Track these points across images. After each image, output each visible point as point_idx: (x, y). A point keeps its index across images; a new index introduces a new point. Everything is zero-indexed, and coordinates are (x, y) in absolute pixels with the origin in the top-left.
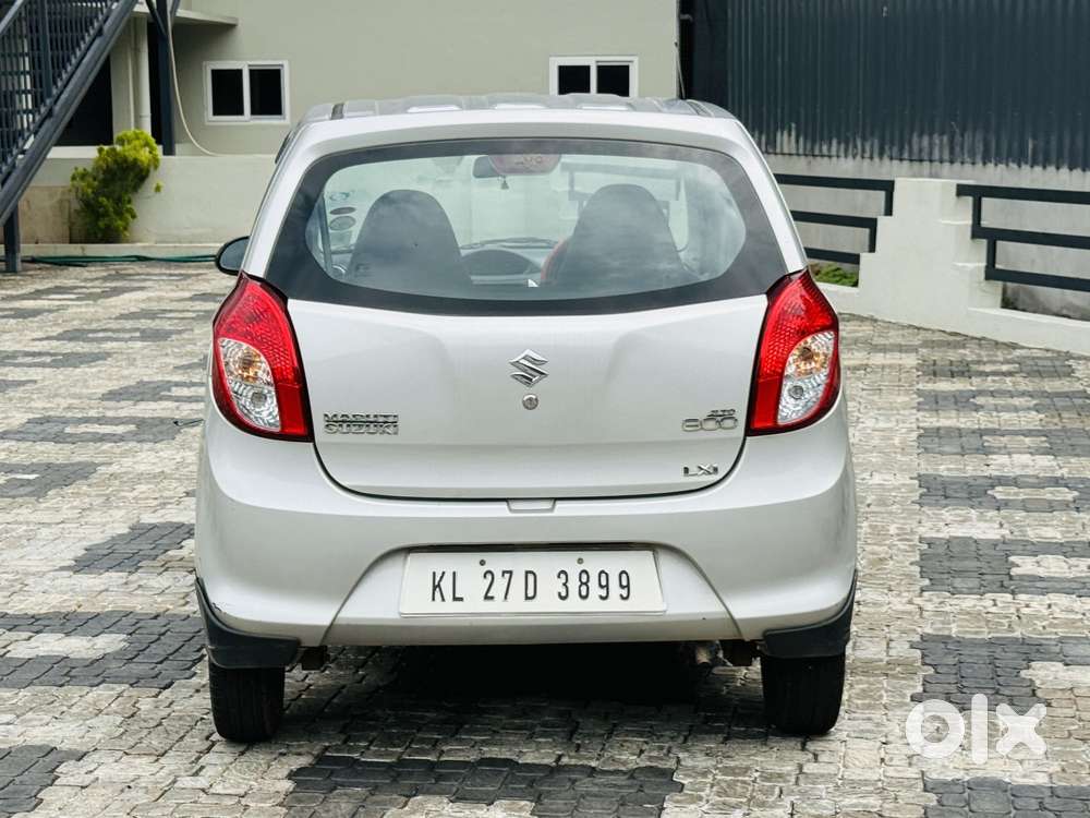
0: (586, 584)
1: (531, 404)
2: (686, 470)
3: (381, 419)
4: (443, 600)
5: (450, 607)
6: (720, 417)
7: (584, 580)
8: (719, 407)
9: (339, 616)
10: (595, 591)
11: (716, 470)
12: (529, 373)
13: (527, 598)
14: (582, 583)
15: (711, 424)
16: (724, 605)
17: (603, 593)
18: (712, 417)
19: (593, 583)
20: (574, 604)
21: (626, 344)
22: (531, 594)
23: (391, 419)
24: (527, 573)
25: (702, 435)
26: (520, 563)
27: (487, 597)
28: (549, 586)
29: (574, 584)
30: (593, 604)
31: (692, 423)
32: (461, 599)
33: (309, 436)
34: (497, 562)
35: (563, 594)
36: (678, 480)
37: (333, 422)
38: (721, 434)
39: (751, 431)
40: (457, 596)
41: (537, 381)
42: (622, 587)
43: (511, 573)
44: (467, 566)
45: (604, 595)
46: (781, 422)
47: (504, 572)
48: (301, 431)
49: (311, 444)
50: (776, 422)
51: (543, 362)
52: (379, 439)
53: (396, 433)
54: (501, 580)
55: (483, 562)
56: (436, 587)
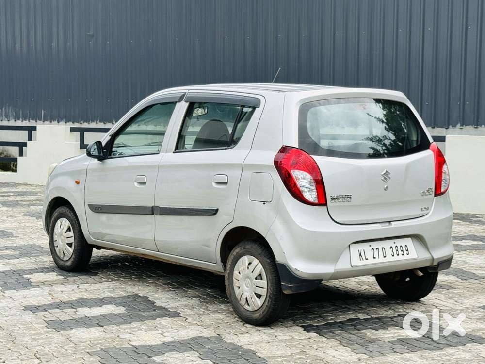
1: (386, 189)
2: (422, 209)
3: (346, 197)
4: (363, 260)
5: (364, 262)
6: (429, 191)
7: (397, 249)
10: (401, 253)
11: (428, 208)
12: (386, 178)
13: (385, 257)
15: (427, 193)
16: (431, 254)
19: (399, 250)
20: (396, 258)
21: (408, 166)
22: (385, 255)
23: (349, 196)
24: (382, 248)
25: (426, 197)
26: (379, 244)
27: (374, 258)
28: (389, 252)
29: (395, 251)
30: (401, 257)
31: (424, 193)
32: (368, 259)
34: (375, 245)
35: (393, 254)
37: (333, 199)
38: (429, 196)
39: (435, 195)
40: (366, 258)
41: (388, 181)
42: (406, 251)
43: (378, 249)
44: (366, 247)
45: (403, 253)
47: (376, 249)
48: (323, 202)
49: (326, 207)
50: (441, 191)
52: (346, 204)
53: (351, 201)
54: (376, 251)
55: (370, 246)
56: (360, 255)
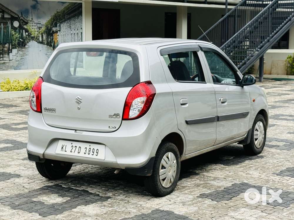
0: (90, 151)
1: (79, 109)
2: (109, 127)
3: (53, 109)
4: (63, 151)
5: (64, 153)
6: (117, 115)
7: (90, 150)
8: (116, 113)
9: (45, 152)
10: (91, 153)
11: (115, 127)
12: (79, 102)
13: (78, 153)
14: (89, 151)
15: (114, 117)
16: (116, 160)
17: (93, 153)
18: (115, 115)
19: (91, 151)
20: (87, 155)
22: (79, 152)
23: (55, 110)
24: (79, 147)
25: (113, 119)
26: (78, 144)
27: (71, 152)
28: (83, 150)
29: (87, 151)
30: (90, 156)
31: (111, 116)
32: (66, 151)
33: (41, 112)
34: (75, 144)
35: (85, 153)
36: (107, 129)
38: (116, 119)
39: (123, 119)
40: (66, 150)
41: (80, 103)
42: (97, 153)
43: (76, 147)
44: (68, 144)
45: (93, 154)
46: (130, 117)
47: (75, 146)
48: (40, 111)
49: (42, 114)
50: (128, 117)
51: (81, 99)
52: (52, 114)
53: (55, 113)
54: (74, 148)
55: (72, 144)
56: (62, 148)
